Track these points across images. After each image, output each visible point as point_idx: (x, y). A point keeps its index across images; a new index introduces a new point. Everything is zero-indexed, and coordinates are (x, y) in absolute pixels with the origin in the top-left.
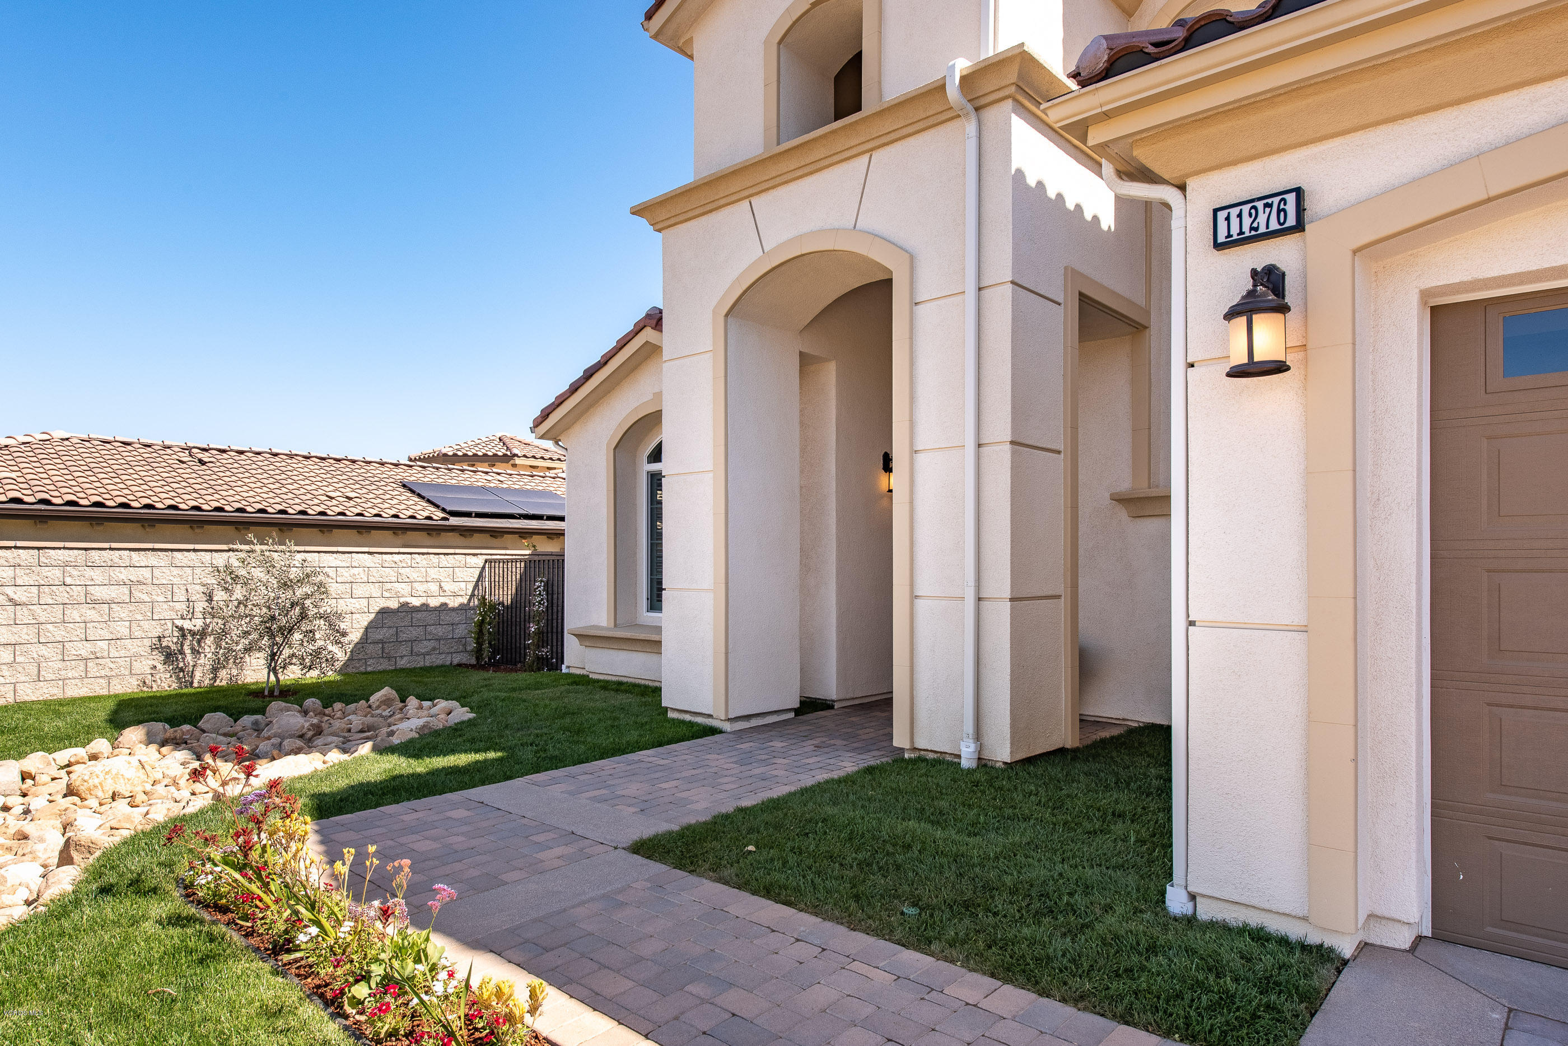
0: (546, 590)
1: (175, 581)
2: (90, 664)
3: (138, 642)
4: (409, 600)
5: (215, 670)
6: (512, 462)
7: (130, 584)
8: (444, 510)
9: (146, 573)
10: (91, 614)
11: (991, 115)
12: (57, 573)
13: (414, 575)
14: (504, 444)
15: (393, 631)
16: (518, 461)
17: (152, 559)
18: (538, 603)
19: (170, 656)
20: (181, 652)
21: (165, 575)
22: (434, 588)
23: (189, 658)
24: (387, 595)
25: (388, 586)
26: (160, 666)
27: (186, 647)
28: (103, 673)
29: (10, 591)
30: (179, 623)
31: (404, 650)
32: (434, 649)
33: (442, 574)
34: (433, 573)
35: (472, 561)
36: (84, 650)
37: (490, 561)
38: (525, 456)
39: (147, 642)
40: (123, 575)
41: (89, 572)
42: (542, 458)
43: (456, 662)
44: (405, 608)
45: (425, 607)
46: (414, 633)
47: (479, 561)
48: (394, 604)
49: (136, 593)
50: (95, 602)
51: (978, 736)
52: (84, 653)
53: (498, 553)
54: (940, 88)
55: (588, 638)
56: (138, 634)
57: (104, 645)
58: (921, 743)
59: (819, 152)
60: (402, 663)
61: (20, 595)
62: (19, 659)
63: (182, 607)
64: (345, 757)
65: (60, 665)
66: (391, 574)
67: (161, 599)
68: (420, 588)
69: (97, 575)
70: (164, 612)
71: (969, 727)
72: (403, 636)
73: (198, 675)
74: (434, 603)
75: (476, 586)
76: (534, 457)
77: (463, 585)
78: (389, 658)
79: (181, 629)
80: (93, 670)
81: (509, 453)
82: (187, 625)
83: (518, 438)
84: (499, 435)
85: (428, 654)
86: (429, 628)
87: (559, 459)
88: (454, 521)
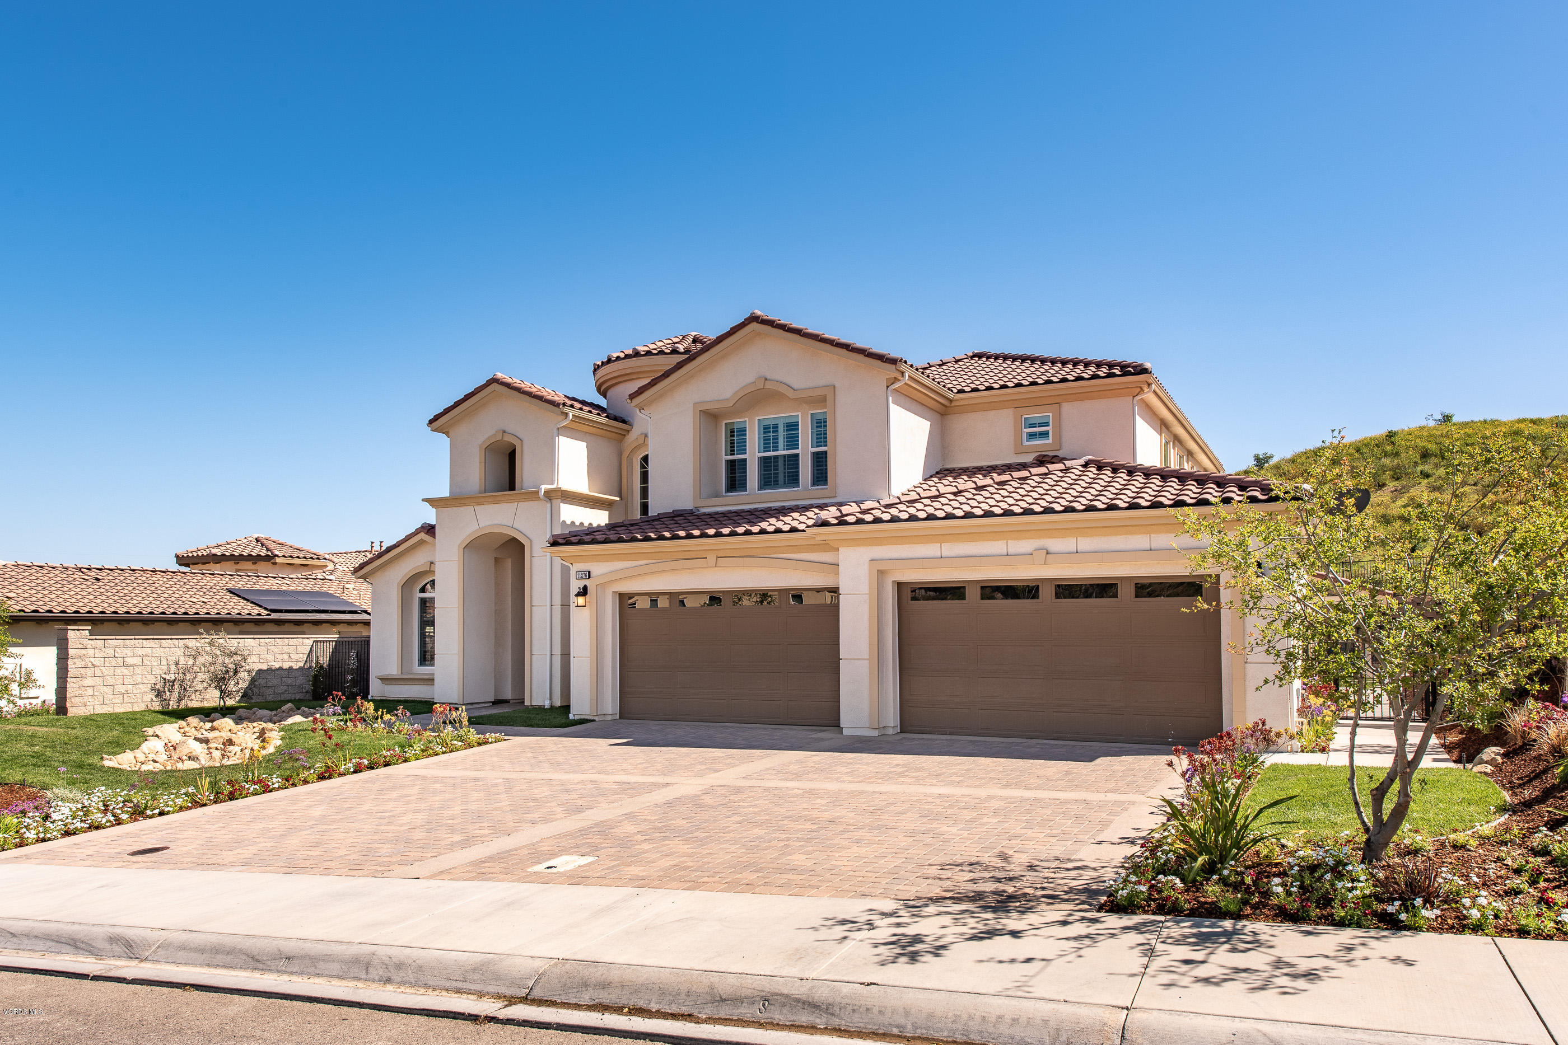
0: (357, 656)
1: (162, 654)
2: (125, 696)
3: (145, 686)
4: (273, 664)
5: (180, 700)
6: (273, 561)
7: (142, 656)
8: (266, 609)
9: (149, 651)
10: (125, 672)
11: (554, 501)
12: (112, 651)
13: (276, 650)
14: (263, 545)
15: (264, 681)
16: (278, 560)
17: (152, 643)
18: (353, 663)
19: (159, 694)
20: (164, 692)
21: (158, 652)
22: (286, 657)
23: (168, 693)
24: (262, 661)
25: (262, 656)
26: (154, 699)
27: (166, 689)
28: (130, 701)
29: (92, 660)
30: (164, 676)
31: (270, 691)
32: (286, 691)
33: (290, 650)
34: (286, 649)
35: (306, 641)
36: (122, 689)
37: (317, 642)
38: (284, 556)
39: (149, 686)
40: (140, 652)
41: (125, 651)
42: (298, 557)
43: (297, 698)
44: (270, 670)
45: (281, 669)
46: (276, 682)
47: (310, 642)
48: (265, 667)
49: (145, 661)
50: (128, 666)
51: (551, 698)
52: (123, 691)
53: (321, 637)
54: (538, 492)
55: (385, 680)
56: (145, 681)
57: (130, 687)
58: (534, 704)
59: (499, 499)
60: (269, 698)
61: (96, 662)
62: (96, 693)
63: (165, 668)
64: (305, 720)
65: (112, 696)
66: (263, 649)
67: (155, 664)
68: (279, 657)
69: (128, 652)
70: (157, 671)
71: (548, 696)
72: (270, 684)
73: (171, 703)
74: (286, 666)
75: (308, 656)
76: (291, 557)
77: (301, 655)
78: (263, 696)
79: (165, 679)
80: (126, 700)
81: (270, 554)
82: (167, 677)
83: (273, 539)
84: (256, 536)
85: (283, 693)
86: (283, 679)
87: (312, 558)
88: (274, 616)
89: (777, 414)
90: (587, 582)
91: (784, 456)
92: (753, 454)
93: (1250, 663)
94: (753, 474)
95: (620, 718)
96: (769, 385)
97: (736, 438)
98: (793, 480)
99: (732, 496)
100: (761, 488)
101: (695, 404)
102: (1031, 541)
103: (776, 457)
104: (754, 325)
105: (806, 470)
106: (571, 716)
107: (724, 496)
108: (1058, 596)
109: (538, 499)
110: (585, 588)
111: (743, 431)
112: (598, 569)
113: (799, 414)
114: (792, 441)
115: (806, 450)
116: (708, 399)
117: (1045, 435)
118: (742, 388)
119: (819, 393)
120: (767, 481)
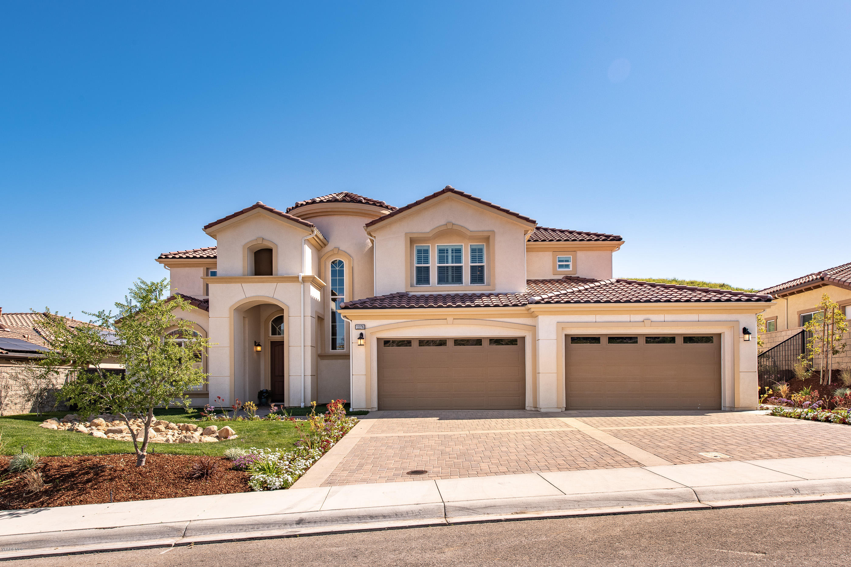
11: (306, 284)
51: (305, 402)
54: (297, 277)
71: (302, 400)
88: (10, 354)
89: (449, 244)
90: (363, 331)
91: (453, 267)
92: (434, 264)
93: (741, 372)
94: (434, 276)
95: (379, 410)
96: (455, 227)
97: (423, 255)
98: (458, 280)
99: (419, 287)
100: (438, 284)
101: (406, 234)
102: (642, 315)
103: (447, 267)
104: (449, 193)
105: (466, 275)
106: (351, 410)
107: (415, 287)
108: (647, 342)
109: (298, 281)
110: (361, 334)
111: (427, 251)
112: (370, 324)
113: (463, 244)
114: (458, 259)
115: (466, 263)
116: (415, 231)
117: (567, 266)
118: (438, 227)
119: (486, 234)
120: (442, 280)
